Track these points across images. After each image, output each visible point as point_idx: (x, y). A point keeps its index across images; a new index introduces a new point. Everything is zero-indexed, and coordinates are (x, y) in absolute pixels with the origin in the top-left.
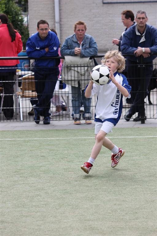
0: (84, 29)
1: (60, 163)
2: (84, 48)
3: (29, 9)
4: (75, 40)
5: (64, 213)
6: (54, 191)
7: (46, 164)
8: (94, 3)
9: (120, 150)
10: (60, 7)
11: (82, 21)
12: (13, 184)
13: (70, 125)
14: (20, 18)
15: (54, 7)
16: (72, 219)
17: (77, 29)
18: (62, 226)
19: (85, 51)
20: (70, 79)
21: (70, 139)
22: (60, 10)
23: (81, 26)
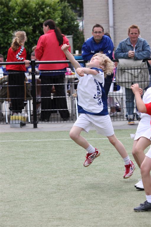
0: (137, 32)
1: (115, 162)
2: (138, 51)
3: (84, 14)
4: (129, 43)
5: (119, 211)
6: (109, 189)
7: (102, 163)
8: (146, 7)
9: (97, 150)
10: (114, 12)
11: (136, 25)
12: (70, 182)
13: (124, 125)
14: (76, 23)
15: (108, 12)
16: (127, 216)
17: (131, 33)
18: (118, 223)
19: (138, 54)
20: (124, 81)
21: (124, 139)
22: (114, 15)
23: (135, 29)
